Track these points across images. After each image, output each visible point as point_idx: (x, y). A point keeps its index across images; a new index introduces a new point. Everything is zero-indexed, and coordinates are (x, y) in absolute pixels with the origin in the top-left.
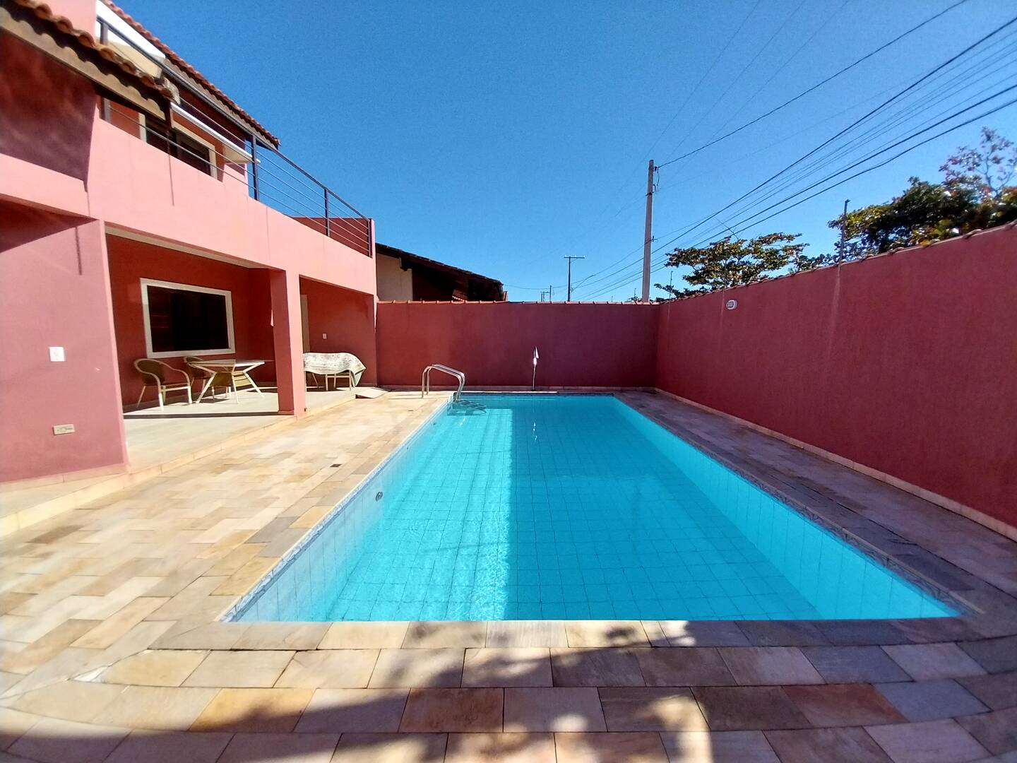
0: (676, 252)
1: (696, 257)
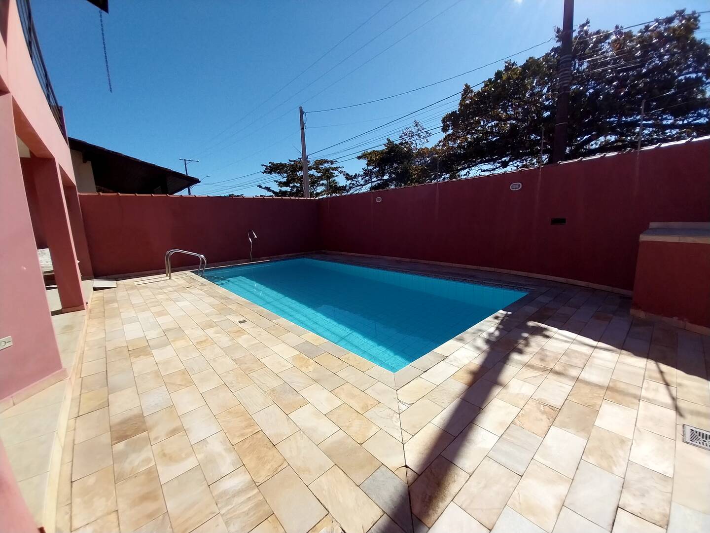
0: (270, 165)
1: (283, 169)
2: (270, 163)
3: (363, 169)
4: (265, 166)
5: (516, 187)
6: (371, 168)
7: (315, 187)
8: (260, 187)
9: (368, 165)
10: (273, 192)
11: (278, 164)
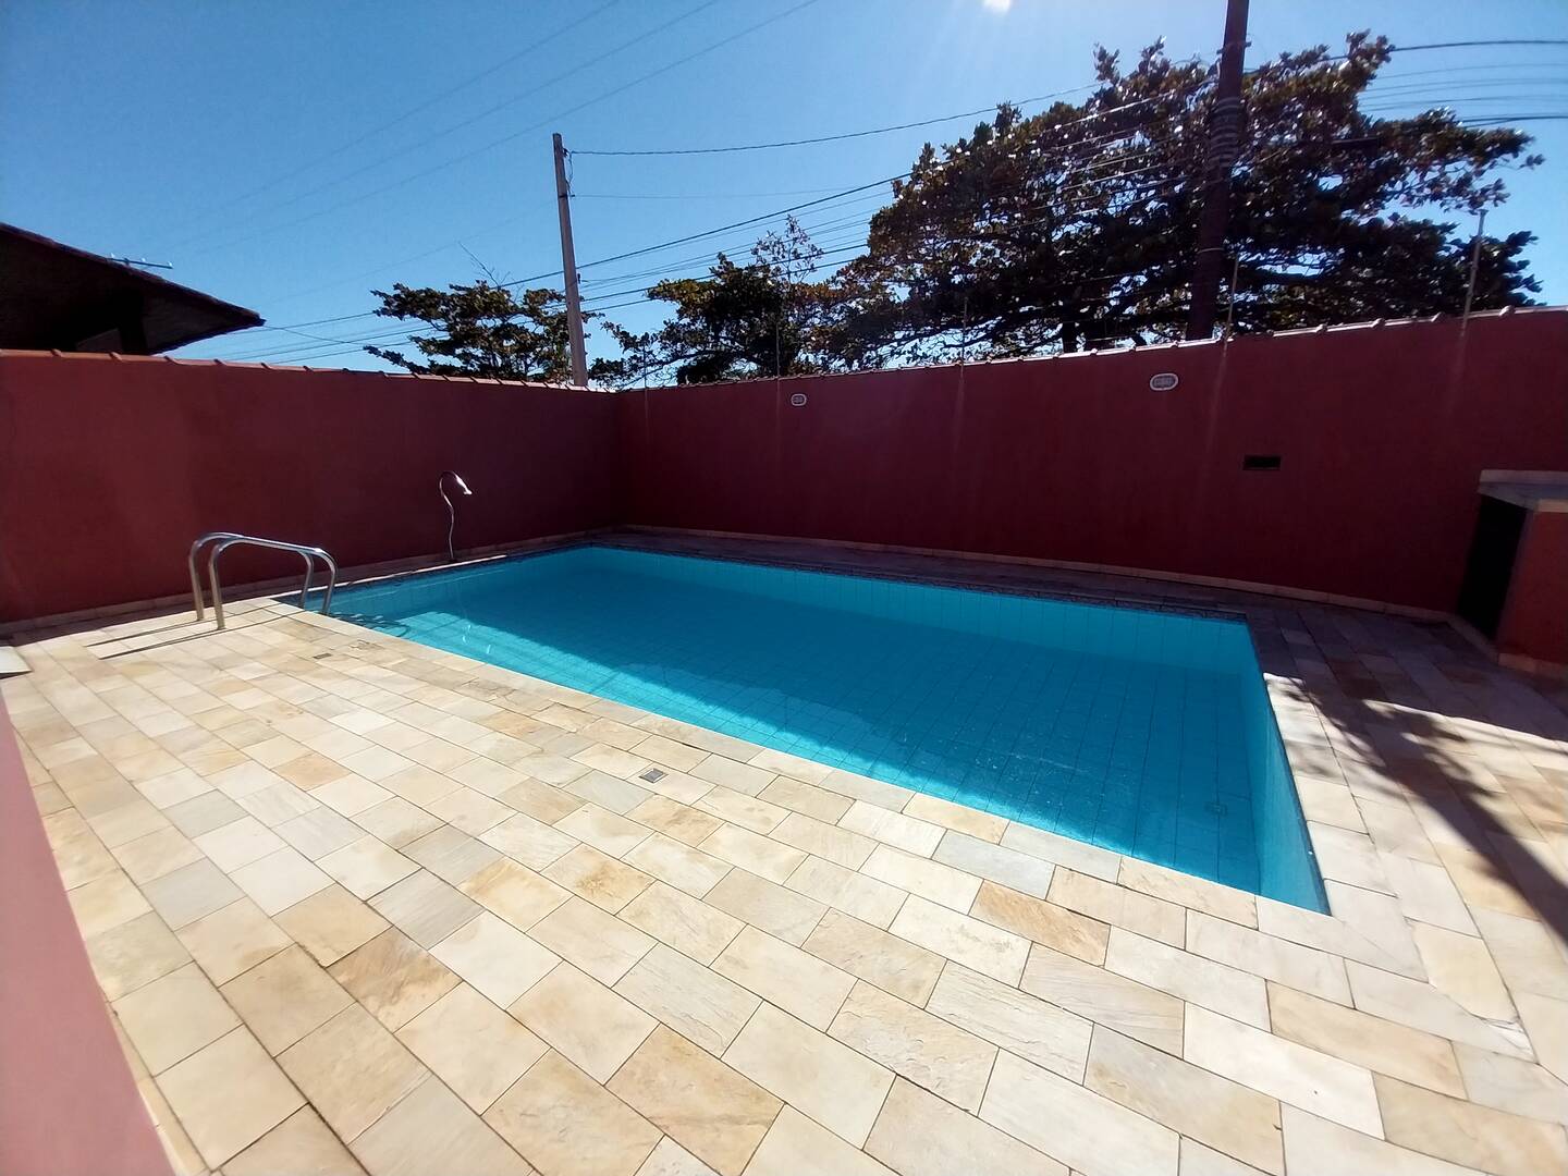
0: (398, 292)
1: (435, 306)
2: (397, 287)
3: (665, 322)
4: (381, 294)
5: (1164, 382)
6: (686, 321)
7: (529, 362)
8: (373, 350)
9: (681, 313)
10: (412, 366)
11: (421, 291)
